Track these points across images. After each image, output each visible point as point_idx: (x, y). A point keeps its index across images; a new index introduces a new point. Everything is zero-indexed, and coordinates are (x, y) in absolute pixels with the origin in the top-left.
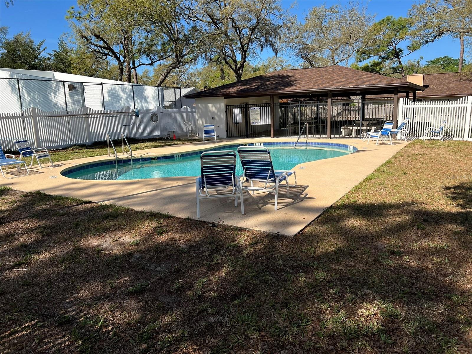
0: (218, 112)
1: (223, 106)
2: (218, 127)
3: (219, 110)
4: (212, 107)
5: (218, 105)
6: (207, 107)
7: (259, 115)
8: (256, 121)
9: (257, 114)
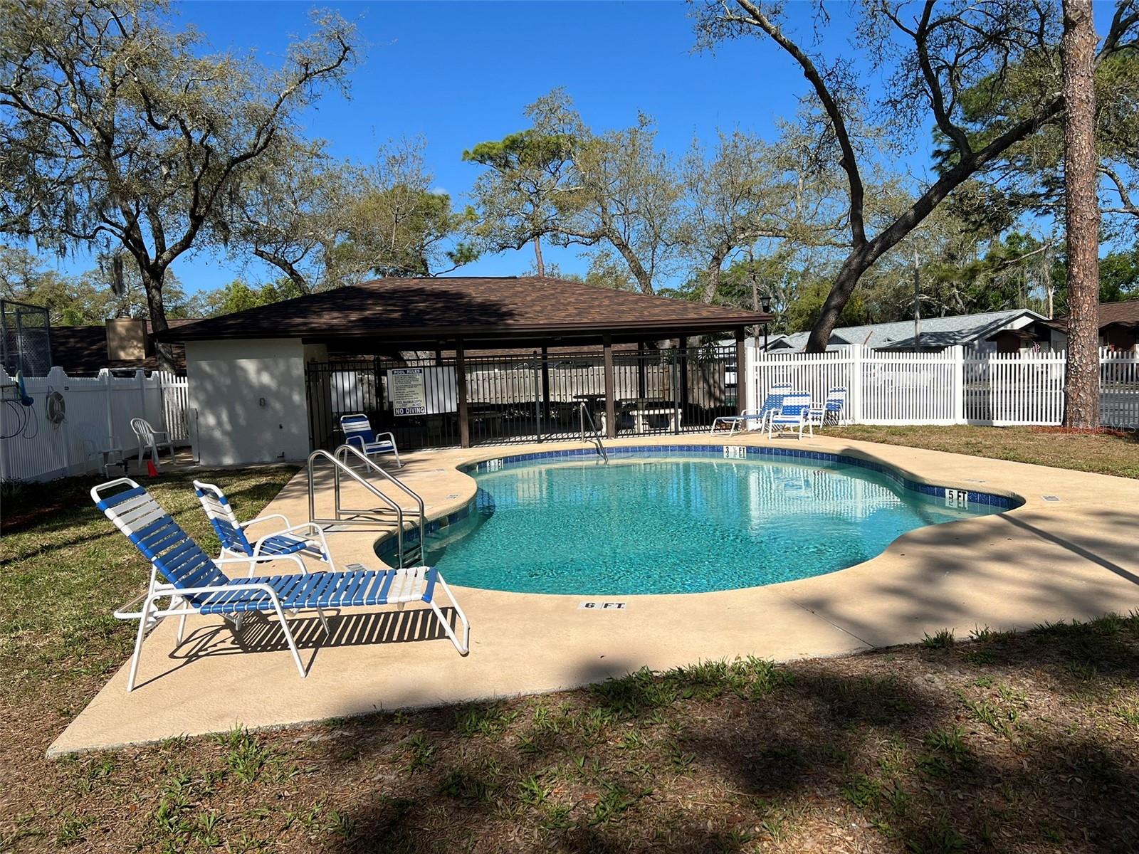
0: (280, 384)
1: (298, 366)
2: (281, 427)
3: (284, 379)
4: (259, 372)
5: (282, 365)
6: (235, 373)
7: (420, 390)
8: (410, 405)
9: (416, 386)
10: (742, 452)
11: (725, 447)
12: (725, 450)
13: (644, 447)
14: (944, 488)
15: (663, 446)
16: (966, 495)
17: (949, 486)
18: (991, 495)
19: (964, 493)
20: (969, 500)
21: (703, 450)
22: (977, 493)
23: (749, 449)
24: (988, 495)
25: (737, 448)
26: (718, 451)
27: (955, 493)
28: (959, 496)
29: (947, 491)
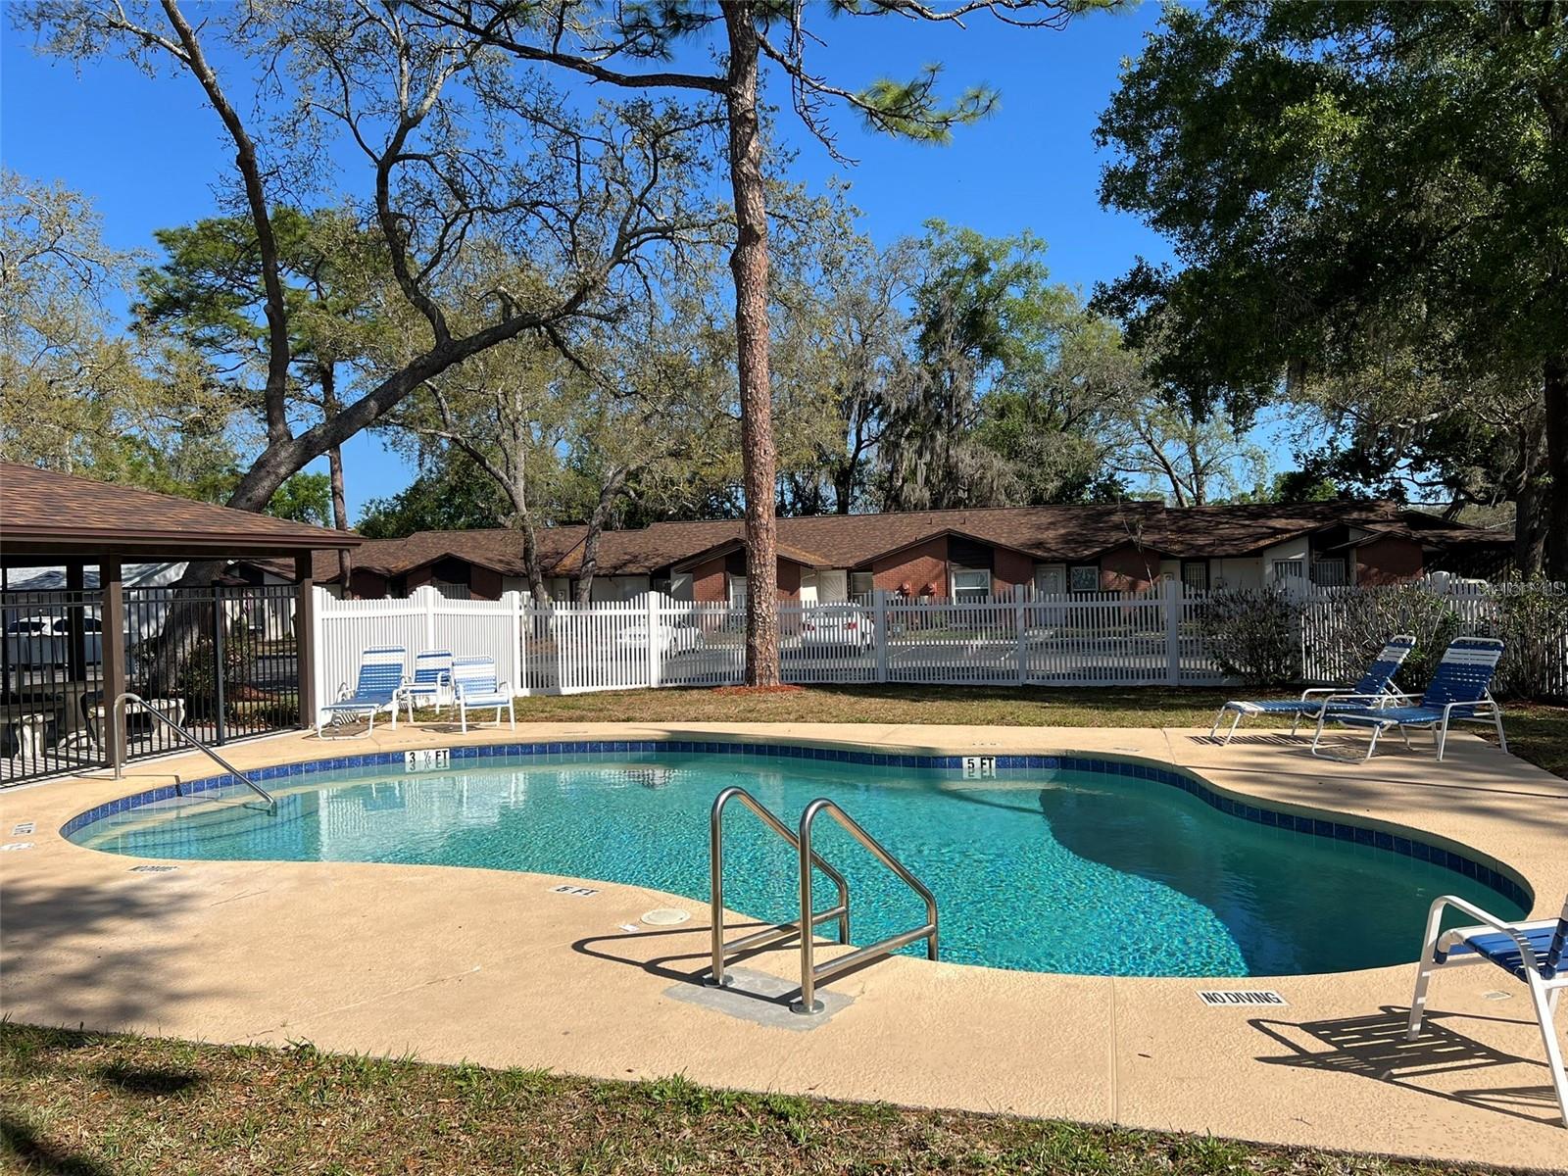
10: (441, 757)
11: (407, 754)
12: (408, 757)
13: (257, 771)
14: (961, 757)
15: (292, 766)
16: (993, 762)
17: (966, 753)
18: (1029, 756)
19: (990, 759)
20: (997, 766)
21: (366, 764)
22: (1008, 756)
23: (455, 752)
24: (1024, 757)
25: (432, 753)
26: (394, 761)
27: (977, 761)
28: (983, 764)
29: (965, 760)
